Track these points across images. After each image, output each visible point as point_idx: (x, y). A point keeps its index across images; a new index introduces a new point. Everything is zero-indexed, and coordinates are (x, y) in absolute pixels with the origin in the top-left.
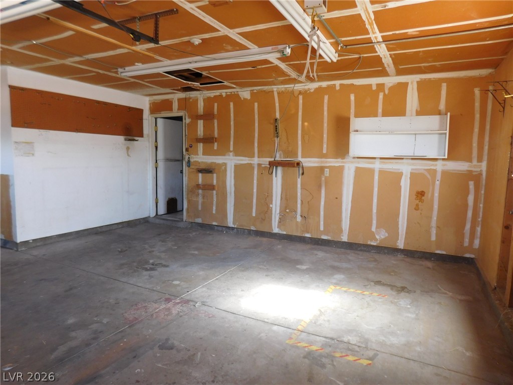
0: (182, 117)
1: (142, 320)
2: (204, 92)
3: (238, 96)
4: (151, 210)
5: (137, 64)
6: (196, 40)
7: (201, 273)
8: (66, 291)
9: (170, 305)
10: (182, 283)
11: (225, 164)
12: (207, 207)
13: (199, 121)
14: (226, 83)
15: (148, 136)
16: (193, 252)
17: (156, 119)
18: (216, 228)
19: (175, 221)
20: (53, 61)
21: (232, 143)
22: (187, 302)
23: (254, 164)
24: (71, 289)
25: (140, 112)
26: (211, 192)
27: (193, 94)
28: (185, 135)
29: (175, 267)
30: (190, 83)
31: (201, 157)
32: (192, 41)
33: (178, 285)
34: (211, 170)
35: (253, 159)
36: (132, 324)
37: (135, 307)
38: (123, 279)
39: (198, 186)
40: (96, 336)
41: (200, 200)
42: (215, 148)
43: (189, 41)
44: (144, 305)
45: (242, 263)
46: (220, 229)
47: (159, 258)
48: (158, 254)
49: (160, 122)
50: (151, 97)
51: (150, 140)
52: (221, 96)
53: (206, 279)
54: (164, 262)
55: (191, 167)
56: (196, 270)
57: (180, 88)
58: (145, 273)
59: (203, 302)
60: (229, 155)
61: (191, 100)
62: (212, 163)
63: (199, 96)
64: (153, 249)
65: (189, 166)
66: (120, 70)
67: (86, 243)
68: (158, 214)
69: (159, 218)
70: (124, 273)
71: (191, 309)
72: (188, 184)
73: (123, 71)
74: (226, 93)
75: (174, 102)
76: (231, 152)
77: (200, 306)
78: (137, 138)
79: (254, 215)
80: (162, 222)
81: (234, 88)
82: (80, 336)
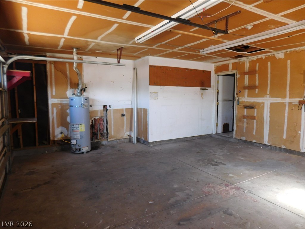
0: (235, 74)
1: (212, 194)
2: (250, 57)
3: (274, 57)
4: (214, 130)
5: (210, 46)
6: (250, 26)
7: (247, 172)
8: (172, 170)
9: (228, 188)
10: (235, 176)
11: (263, 103)
12: (249, 130)
13: (245, 76)
14: (266, 50)
15: (213, 86)
16: (240, 158)
17: (218, 76)
18: (255, 144)
19: (228, 137)
20: (168, 51)
21: (269, 89)
22: (239, 188)
23: (286, 103)
24: (174, 169)
25: (209, 72)
26: (252, 120)
27: (242, 59)
28: (236, 85)
29: (229, 165)
30: (241, 53)
31: (246, 98)
32: (247, 28)
33: (232, 177)
34: (253, 106)
35: (285, 99)
36: (207, 195)
37: (208, 186)
38: (201, 168)
39: (244, 117)
40: (188, 197)
41: (245, 125)
42: (257, 92)
43: (245, 28)
44: (213, 185)
45: (276, 169)
46: (258, 145)
47: (220, 159)
48: (219, 156)
49: (221, 78)
50: (216, 63)
51: (215, 89)
52: (261, 58)
53: (250, 176)
54: (223, 162)
55: (240, 105)
56: (243, 170)
57: (234, 56)
58: (212, 167)
59: (250, 191)
60: (266, 97)
61: (240, 63)
62: (254, 102)
63: (246, 60)
64: (215, 153)
65: (238, 104)
66: (201, 51)
67: (180, 145)
68: (218, 132)
69: (218, 135)
70: (200, 165)
71: (241, 193)
72: (237, 115)
73: (203, 51)
74: (265, 56)
75: (229, 65)
76: (268, 95)
77: (248, 193)
78: (207, 88)
79: (284, 137)
80: (220, 137)
81: (272, 52)
82: (180, 195)
